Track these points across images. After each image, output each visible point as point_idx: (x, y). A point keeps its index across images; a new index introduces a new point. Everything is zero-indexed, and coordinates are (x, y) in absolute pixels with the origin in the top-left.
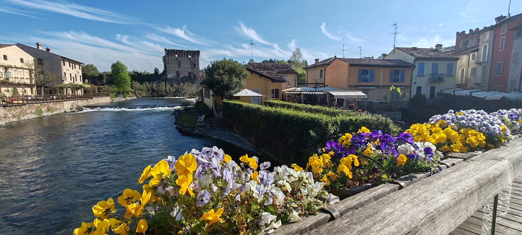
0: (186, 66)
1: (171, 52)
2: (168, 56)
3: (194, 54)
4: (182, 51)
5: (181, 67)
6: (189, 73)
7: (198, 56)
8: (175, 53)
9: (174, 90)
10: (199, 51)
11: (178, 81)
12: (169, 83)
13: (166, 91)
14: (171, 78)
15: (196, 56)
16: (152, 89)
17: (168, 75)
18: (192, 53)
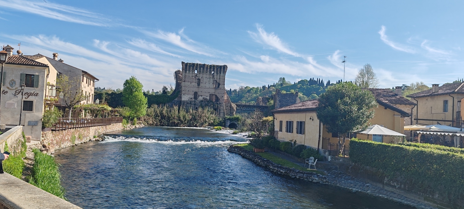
0: (207, 85)
1: (190, 67)
2: (186, 71)
3: (219, 69)
4: (204, 65)
5: (200, 86)
6: (211, 95)
7: (225, 72)
8: (195, 68)
9: (189, 117)
10: (226, 66)
11: (195, 105)
12: (184, 107)
13: (179, 117)
14: (187, 101)
15: (222, 73)
16: (161, 113)
17: (183, 96)
18: (217, 69)
